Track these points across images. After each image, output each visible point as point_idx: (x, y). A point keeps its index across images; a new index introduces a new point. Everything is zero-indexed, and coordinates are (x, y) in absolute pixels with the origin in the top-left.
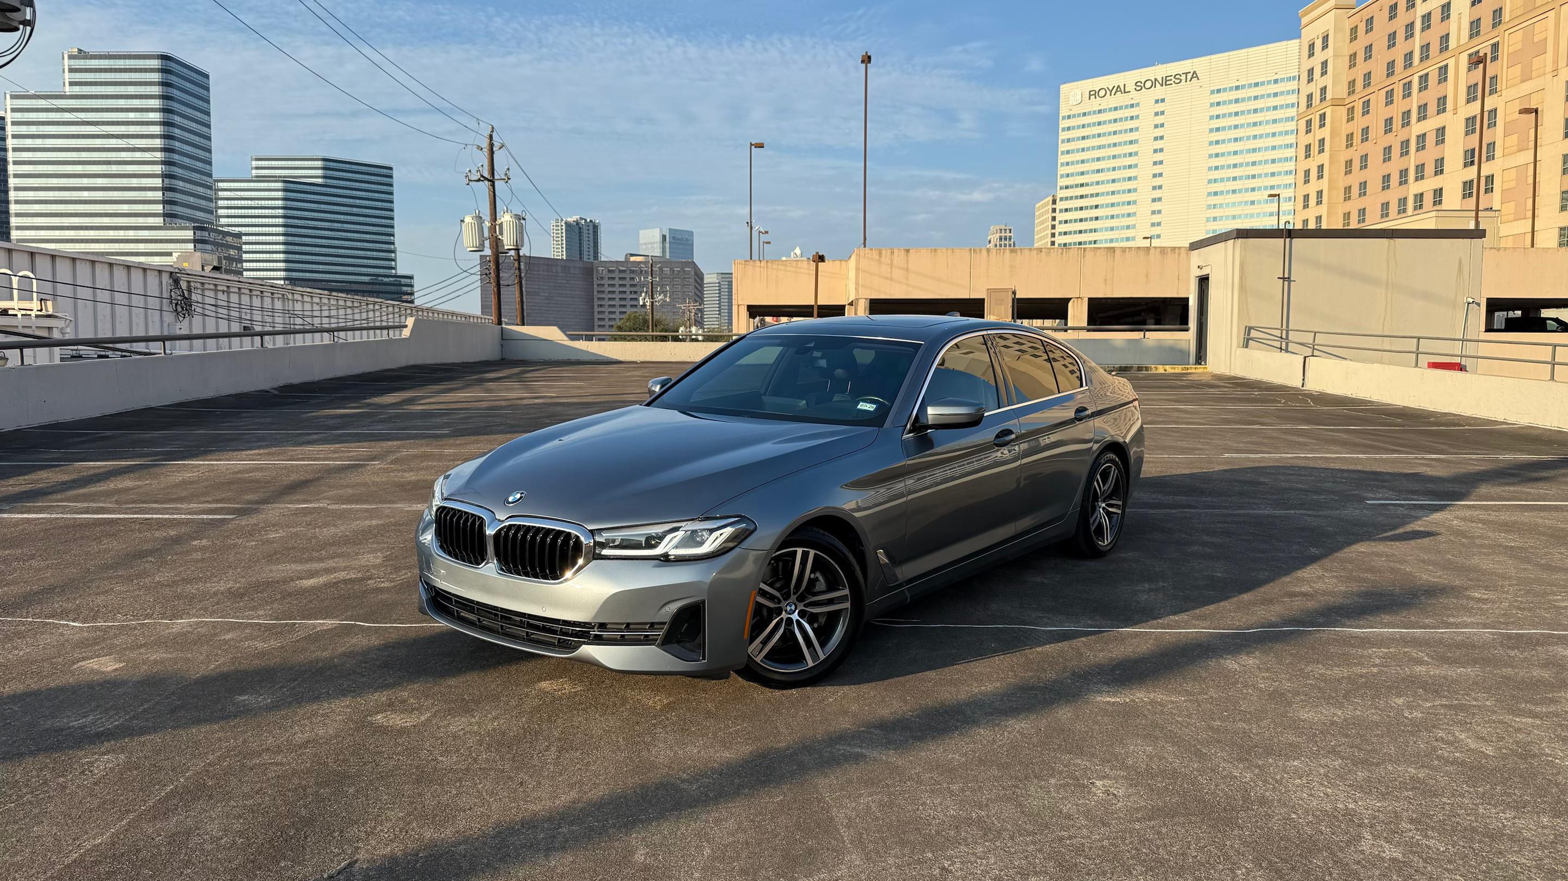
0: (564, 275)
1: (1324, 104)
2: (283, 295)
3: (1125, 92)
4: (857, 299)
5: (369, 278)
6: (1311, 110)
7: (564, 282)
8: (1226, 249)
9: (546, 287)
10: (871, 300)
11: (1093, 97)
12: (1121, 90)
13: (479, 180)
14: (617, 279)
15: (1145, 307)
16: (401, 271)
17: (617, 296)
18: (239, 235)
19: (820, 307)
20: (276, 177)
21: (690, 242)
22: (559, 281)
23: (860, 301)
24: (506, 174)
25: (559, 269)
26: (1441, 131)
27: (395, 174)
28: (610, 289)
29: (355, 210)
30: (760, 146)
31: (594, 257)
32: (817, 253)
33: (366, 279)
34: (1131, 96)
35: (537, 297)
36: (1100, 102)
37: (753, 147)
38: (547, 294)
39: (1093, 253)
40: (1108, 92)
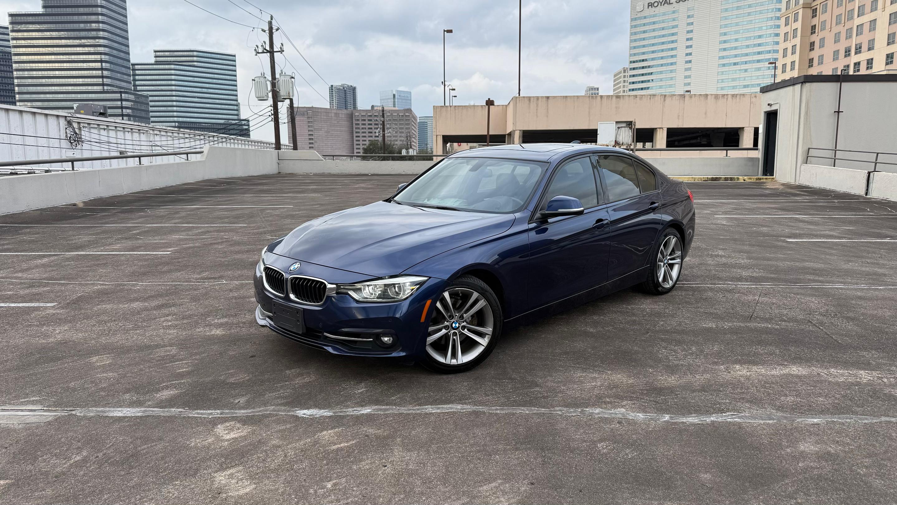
0: (336, 118)
1: (797, 7)
2: (147, 131)
3: (670, 4)
4: (514, 131)
5: (224, 121)
6: (788, 11)
7: (336, 122)
8: (794, 90)
9: (325, 126)
10: (523, 130)
11: (650, 7)
12: (667, 3)
13: (263, 52)
14: (367, 121)
15: (701, 134)
16: (243, 117)
17: (367, 131)
18: (147, 97)
19: (492, 136)
20: (168, 62)
21: (409, 98)
22: (333, 122)
23: (516, 132)
24: (281, 48)
25: (333, 115)
26: (873, 22)
27: (237, 58)
28: (363, 127)
29: (215, 81)
30: (450, 31)
31: (354, 108)
32: (489, 99)
33: (222, 121)
34: (674, 6)
35: (320, 132)
36: (654, 10)
37: (445, 32)
38: (326, 130)
39: (670, 98)
40: (660, 4)
